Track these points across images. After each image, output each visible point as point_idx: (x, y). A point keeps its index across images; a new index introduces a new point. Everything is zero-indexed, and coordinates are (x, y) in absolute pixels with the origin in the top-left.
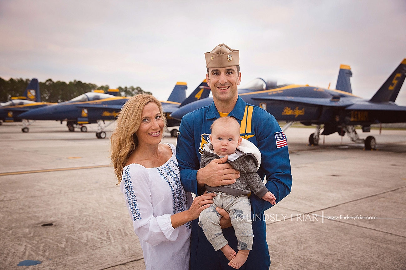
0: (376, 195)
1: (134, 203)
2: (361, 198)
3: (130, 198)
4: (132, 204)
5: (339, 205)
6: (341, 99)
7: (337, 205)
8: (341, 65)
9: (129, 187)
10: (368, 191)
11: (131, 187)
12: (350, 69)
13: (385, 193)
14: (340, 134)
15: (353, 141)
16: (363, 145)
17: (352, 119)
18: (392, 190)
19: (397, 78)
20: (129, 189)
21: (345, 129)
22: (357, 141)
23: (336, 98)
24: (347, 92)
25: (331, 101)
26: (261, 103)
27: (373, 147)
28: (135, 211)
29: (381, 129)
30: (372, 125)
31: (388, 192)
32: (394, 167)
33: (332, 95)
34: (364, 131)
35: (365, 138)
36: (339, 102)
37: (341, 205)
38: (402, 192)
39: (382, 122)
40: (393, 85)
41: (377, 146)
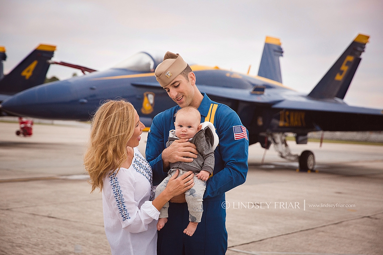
0: (313, 229)
1: (123, 205)
2: (293, 232)
3: (119, 201)
4: (121, 206)
5: (264, 239)
6: (267, 91)
7: (262, 239)
8: (267, 38)
9: (118, 191)
10: (304, 223)
11: (120, 192)
12: (280, 44)
13: (324, 226)
14: (263, 146)
15: (282, 157)
16: (296, 164)
17: (281, 124)
18: (333, 223)
19: (348, 63)
20: (118, 193)
21: (270, 139)
22: (288, 158)
23: (259, 89)
24: (275, 80)
25: (252, 94)
26: (147, 93)
27: (311, 167)
28: (124, 212)
29: (322, 140)
30: (310, 135)
31: (328, 225)
32: (339, 195)
33: (253, 85)
34: (298, 143)
35: (299, 153)
36: (262, 96)
37: (268, 240)
38: (347, 225)
39: (325, 129)
40: (341, 72)
41: (316, 166)
